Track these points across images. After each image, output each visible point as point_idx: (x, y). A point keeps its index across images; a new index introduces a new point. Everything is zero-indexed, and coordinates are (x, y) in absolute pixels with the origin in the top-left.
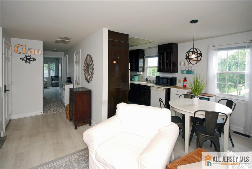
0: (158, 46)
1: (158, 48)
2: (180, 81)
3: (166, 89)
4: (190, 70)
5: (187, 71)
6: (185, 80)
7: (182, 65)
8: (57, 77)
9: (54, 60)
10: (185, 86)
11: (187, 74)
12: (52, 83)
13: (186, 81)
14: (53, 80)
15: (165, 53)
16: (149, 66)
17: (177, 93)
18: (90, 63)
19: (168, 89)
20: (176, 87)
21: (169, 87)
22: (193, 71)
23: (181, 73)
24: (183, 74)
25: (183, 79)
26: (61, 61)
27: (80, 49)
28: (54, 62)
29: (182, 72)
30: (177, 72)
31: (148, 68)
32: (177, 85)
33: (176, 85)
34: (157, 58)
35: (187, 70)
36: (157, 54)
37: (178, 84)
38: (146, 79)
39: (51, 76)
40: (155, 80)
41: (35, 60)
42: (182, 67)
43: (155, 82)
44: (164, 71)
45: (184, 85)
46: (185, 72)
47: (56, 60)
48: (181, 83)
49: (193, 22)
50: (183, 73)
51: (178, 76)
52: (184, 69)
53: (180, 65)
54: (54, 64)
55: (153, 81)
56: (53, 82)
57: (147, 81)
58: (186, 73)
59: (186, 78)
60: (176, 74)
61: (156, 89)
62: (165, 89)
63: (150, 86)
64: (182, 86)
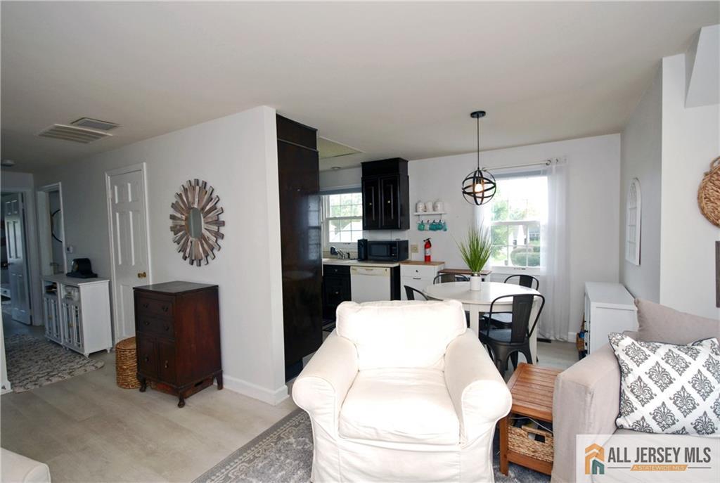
0: (362, 163)
1: (361, 169)
2: (416, 250)
3: (391, 268)
4: (437, 221)
5: (432, 224)
6: (428, 244)
7: (420, 211)
10: (427, 260)
11: (431, 232)
13: (430, 246)
15: (382, 181)
16: (331, 216)
17: (417, 275)
18: (208, 208)
19: (394, 268)
20: (408, 263)
21: (396, 265)
22: (444, 223)
23: (420, 229)
24: (424, 232)
25: (424, 243)
27: (145, 164)
29: (421, 227)
30: (409, 228)
31: (330, 222)
32: (409, 259)
33: (408, 257)
34: (360, 195)
35: (431, 221)
36: (360, 185)
37: (413, 256)
38: (330, 250)
40: (357, 251)
42: (419, 215)
43: (356, 255)
44: (380, 226)
45: (426, 257)
46: (427, 227)
48: (417, 252)
49: (475, 115)
50: (423, 230)
51: (413, 236)
52: (425, 219)
53: (416, 211)
55: (349, 254)
57: (334, 256)
58: (430, 229)
59: (430, 240)
60: (407, 232)
61: (366, 272)
62: (389, 269)
63: (349, 267)
64: (422, 259)
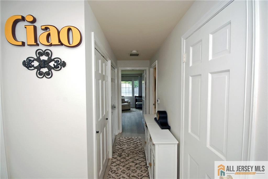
8: (140, 97)
9: (138, 77)
12: (136, 105)
14: (136, 101)
26: (145, 75)
28: (138, 78)
39: (135, 96)
41: (64, 64)
47: (140, 77)
54: (138, 81)
56: (137, 103)
